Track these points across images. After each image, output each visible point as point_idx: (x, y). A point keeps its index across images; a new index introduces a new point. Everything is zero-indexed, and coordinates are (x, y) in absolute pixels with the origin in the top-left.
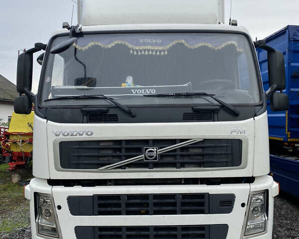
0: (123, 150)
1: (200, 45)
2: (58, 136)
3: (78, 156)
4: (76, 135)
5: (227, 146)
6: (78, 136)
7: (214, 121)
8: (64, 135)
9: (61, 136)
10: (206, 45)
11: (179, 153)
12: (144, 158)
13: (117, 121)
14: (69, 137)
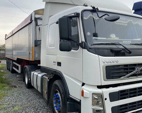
0: (129, 69)
2: (105, 63)
3: (113, 73)
4: (112, 63)
6: (113, 63)
8: (107, 63)
9: (106, 63)
12: (135, 72)
13: (125, 55)
14: (109, 63)
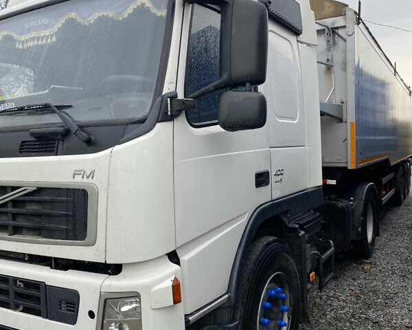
1: (96, 16)
5: (67, 202)
7: (56, 155)
10: (105, 14)
11: (10, 209)
